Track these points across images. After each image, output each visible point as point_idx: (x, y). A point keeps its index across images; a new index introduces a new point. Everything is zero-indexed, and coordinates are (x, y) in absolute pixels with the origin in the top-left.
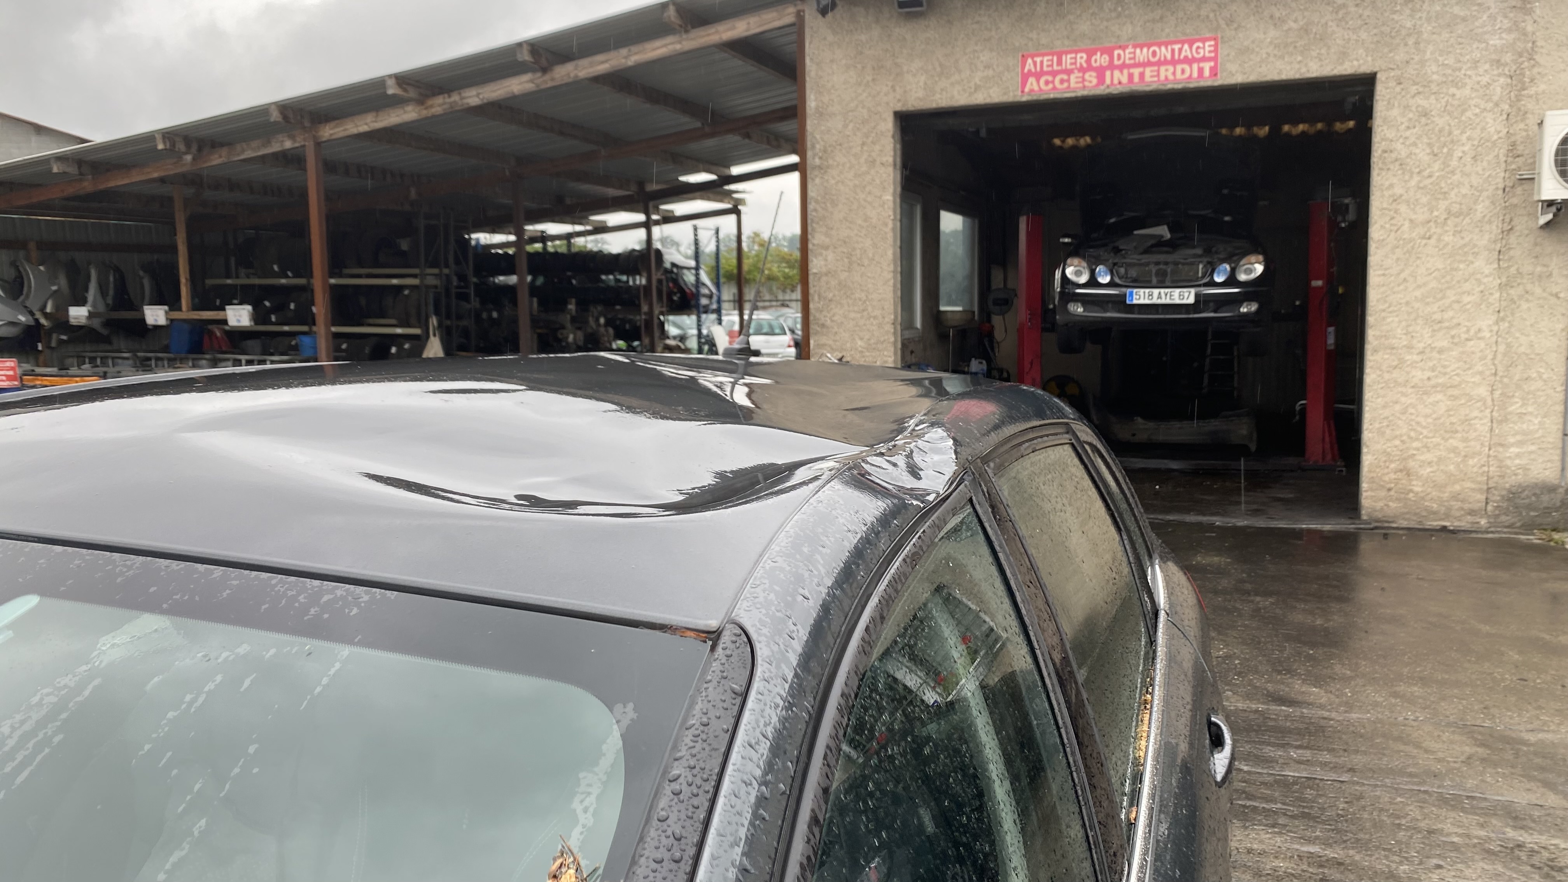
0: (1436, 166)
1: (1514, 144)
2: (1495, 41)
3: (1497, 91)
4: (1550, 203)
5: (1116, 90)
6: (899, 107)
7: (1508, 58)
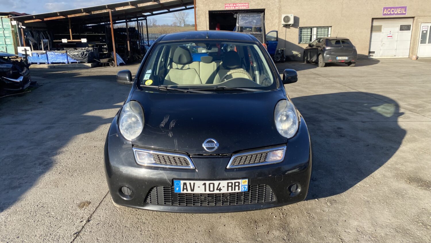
0: (272, 20)
1: (279, 18)
2: (277, 6)
3: (278, 11)
4: (283, 24)
5: (237, 9)
6: (209, 10)
7: (278, 8)
